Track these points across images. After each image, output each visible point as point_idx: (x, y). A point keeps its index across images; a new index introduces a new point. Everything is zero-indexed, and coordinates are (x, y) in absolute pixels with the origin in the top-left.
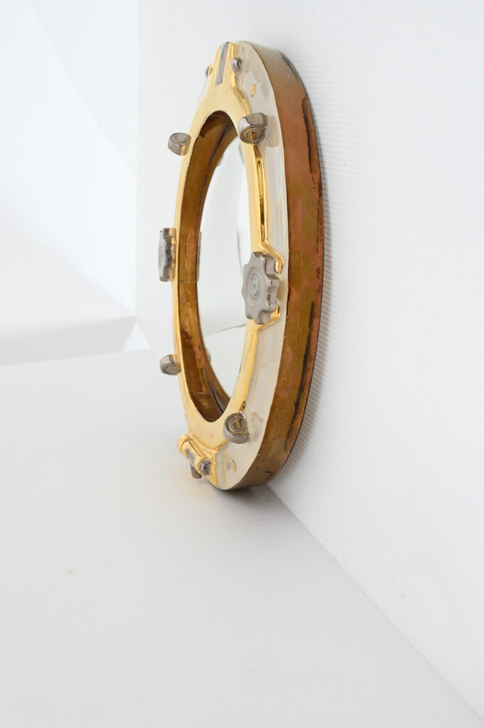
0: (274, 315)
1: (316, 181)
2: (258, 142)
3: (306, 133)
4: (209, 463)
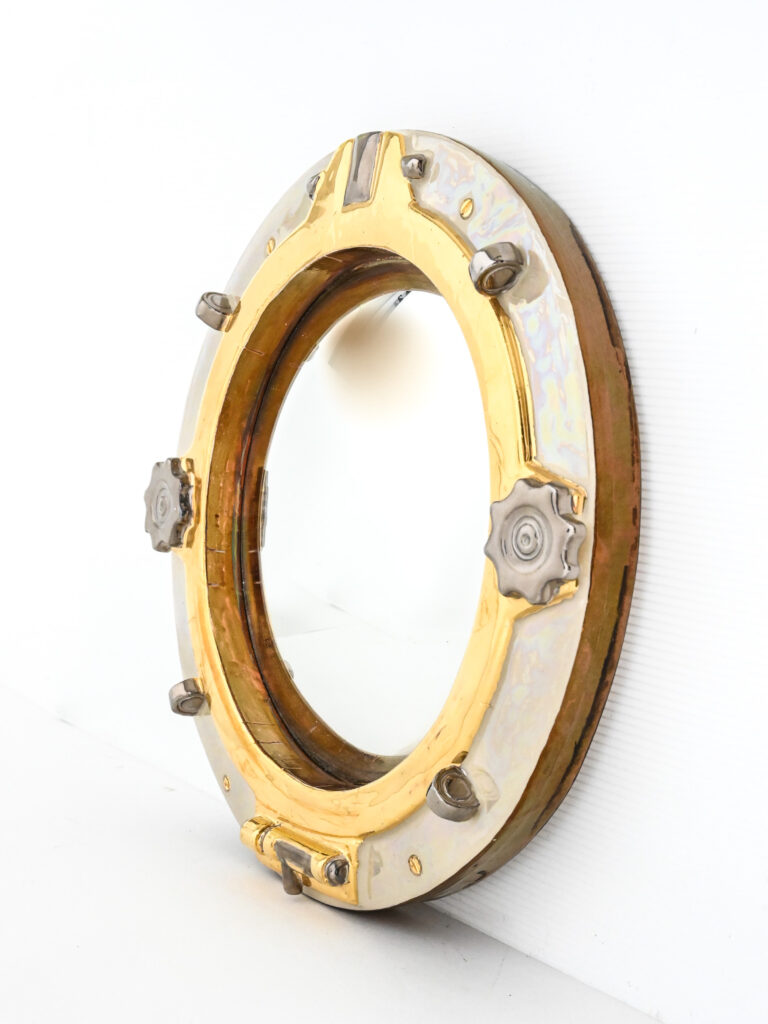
0: (565, 589)
1: (622, 362)
2: (500, 292)
3: (592, 281)
4: (345, 863)
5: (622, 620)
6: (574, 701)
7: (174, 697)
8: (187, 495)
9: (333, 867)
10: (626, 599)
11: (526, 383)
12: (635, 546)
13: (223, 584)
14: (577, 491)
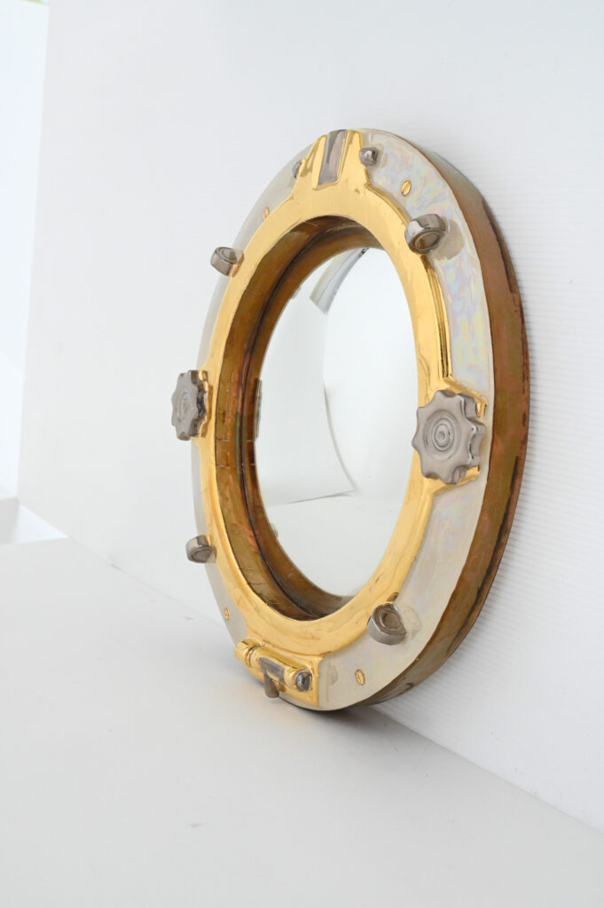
0: (472, 472)
1: (517, 303)
2: (428, 251)
3: (497, 243)
4: (310, 675)
5: (514, 496)
6: (476, 557)
7: (190, 549)
8: (202, 398)
9: (300, 678)
10: (517, 481)
11: (446, 319)
12: (524, 441)
13: (228, 465)
14: (480, 400)
